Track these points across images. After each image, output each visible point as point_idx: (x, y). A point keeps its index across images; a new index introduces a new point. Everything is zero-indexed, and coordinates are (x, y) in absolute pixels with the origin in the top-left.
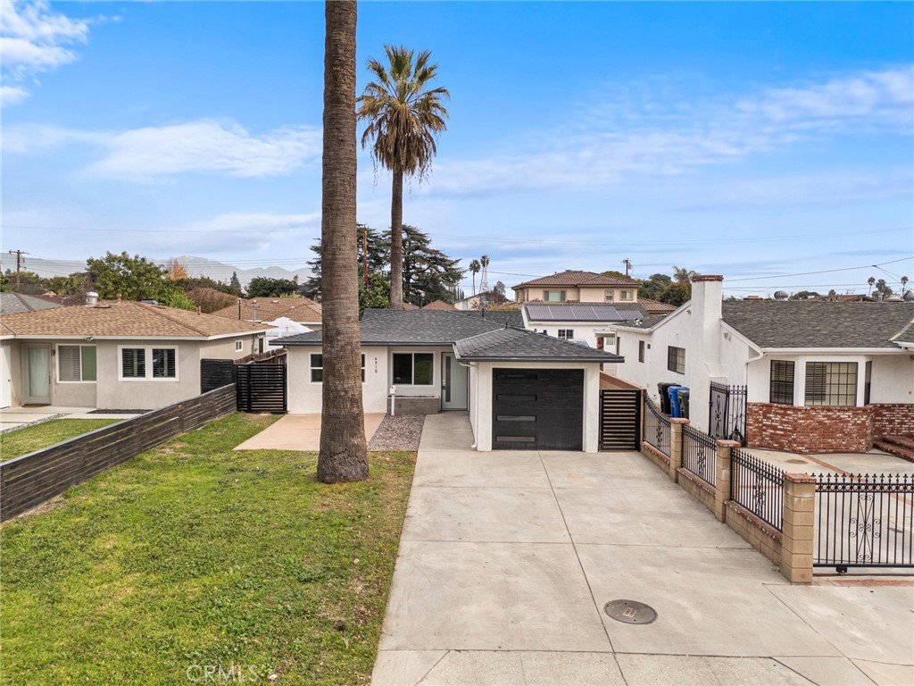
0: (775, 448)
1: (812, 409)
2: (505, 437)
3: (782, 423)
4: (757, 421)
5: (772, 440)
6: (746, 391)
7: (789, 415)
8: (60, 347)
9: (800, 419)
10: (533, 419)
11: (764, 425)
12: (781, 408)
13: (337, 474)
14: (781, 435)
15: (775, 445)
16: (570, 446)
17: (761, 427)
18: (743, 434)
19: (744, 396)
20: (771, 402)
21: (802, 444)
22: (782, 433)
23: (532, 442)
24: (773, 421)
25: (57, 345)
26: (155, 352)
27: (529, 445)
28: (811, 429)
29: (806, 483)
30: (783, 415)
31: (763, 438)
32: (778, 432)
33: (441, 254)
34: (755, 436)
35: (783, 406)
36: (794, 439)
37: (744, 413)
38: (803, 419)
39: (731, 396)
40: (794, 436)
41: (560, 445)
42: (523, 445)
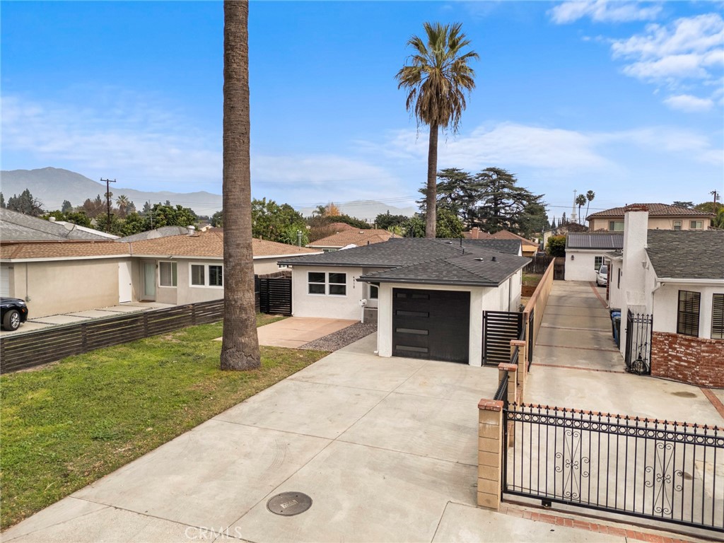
0: (679, 379)
1: (716, 342)
2: (402, 347)
3: (686, 354)
4: (662, 350)
5: (677, 370)
6: (652, 320)
7: (693, 347)
8: (161, 263)
9: (703, 351)
10: (426, 332)
11: (670, 355)
12: (686, 340)
13: (228, 364)
14: (685, 367)
15: (679, 376)
16: (458, 359)
17: (667, 357)
18: (648, 362)
19: (649, 325)
20: (678, 332)
21: (706, 377)
22: (686, 364)
23: (425, 353)
24: (677, 352)
25: (159, 261)
26: (211, 268)
27: (423, 355)
28: (716, 363)
29: (490, 410)
30: (688, 347)
31: (669, 368)
32: (682, 363)
33: (526, 191)
34: (659, 365)
35: (688, 337)
36: (697, 372)
37: (649, 341)
38: (707, 352)
39: (635, 325)
40: (697, 369)
41: (449, 357)
42: (418, 355)
